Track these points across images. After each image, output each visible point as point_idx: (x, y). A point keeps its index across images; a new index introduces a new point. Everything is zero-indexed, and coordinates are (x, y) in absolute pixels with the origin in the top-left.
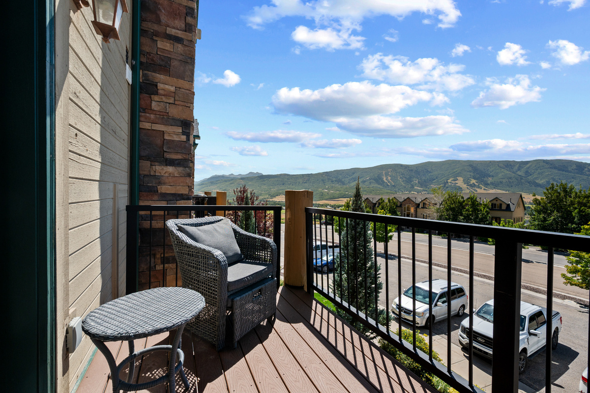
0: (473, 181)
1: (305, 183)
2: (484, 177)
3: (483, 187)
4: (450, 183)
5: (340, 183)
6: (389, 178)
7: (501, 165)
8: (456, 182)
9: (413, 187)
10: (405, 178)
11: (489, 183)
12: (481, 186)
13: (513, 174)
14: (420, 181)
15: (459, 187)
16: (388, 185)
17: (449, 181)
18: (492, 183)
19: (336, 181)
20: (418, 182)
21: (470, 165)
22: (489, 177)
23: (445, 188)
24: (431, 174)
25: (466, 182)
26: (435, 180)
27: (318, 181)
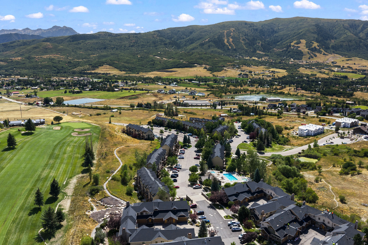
0: (315, 44)
1: (132, 46)
2: (327, 40)
3: (323, 51)
4: (293, 46)
5: (174, 46)
6: (231, 40)
7: (346, 25)
8: (299, 45)
9: (255, 51)
10: (248, 40)
11: (330, 47)
12: (322, 50)
13: (354, 36)
14: (263, 43)
15: (301, 51)
16: (229, 49)
17: (292, 44)
18: (333, 47)
19: (170, 43)
20: (262, 45)
21: (317, 26)
22: (333, 39)
23: (287, 52)
24: (277, 35)
25: (308, 45)
26: (279, 42)
27: (148, 44)
